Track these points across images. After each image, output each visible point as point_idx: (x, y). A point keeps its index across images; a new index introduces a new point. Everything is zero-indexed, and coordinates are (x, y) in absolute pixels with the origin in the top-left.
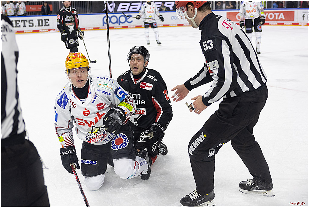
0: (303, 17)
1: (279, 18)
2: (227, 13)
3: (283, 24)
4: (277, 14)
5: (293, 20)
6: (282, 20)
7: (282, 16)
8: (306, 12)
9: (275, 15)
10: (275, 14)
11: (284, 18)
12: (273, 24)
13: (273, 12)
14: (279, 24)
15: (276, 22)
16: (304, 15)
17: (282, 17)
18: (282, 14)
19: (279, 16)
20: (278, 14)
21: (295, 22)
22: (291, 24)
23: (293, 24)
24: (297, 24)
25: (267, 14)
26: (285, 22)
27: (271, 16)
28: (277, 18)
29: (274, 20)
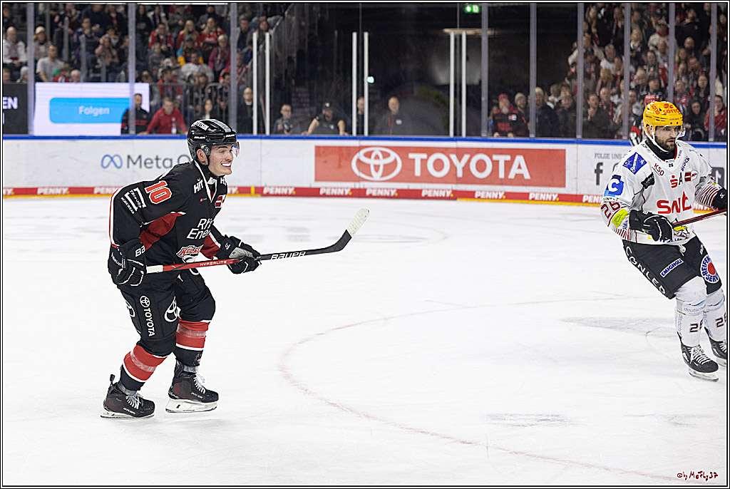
0: (598, 171)
1: (512, 176)
2: (318, 148)
3: (524, 197)
4: (502, 159)
5: (563, 185)
6: (519, 180)
7: (519, 167)
8: (607, 156)
9: (495, 164)
10: (495, 157)
11: (527, 176)
12: (489, 195)
13: (489, 152)
14: (510, 196)
15: (500, 190)
16: (601, 164)
17: (519, 172)
18: (520, 159)
19: (508, 165)
20: (508, 158)
21: (569, 189)
22: (555, 197)
23: (564, 198)
24: (577, 199)
25: (466, 157)
26: (533, 191)
27: (481, 166)
28: (502, 175)
29: (493, 179)
